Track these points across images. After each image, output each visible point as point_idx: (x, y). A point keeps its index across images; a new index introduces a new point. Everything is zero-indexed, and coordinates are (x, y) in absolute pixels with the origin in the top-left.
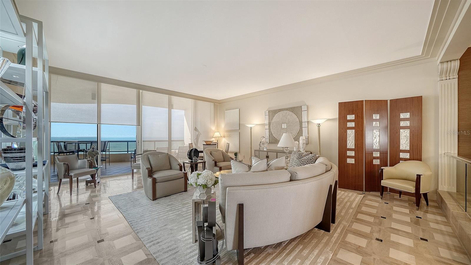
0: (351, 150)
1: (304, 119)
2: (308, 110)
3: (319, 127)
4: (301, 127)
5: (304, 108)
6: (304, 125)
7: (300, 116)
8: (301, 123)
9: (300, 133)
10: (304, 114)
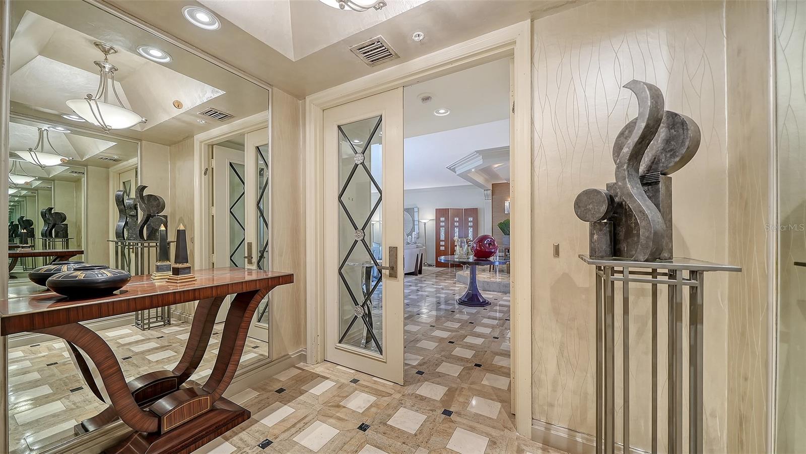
0: (443, 241)
1: (416, 218)
2: (418, 212)
3: (425, 225)
4: (414, 225)
5: (416, 210)
6: (416, 223)
7: (413, 217)
8: (414, 221)
9: (413, 230)
10: (416, 214)
